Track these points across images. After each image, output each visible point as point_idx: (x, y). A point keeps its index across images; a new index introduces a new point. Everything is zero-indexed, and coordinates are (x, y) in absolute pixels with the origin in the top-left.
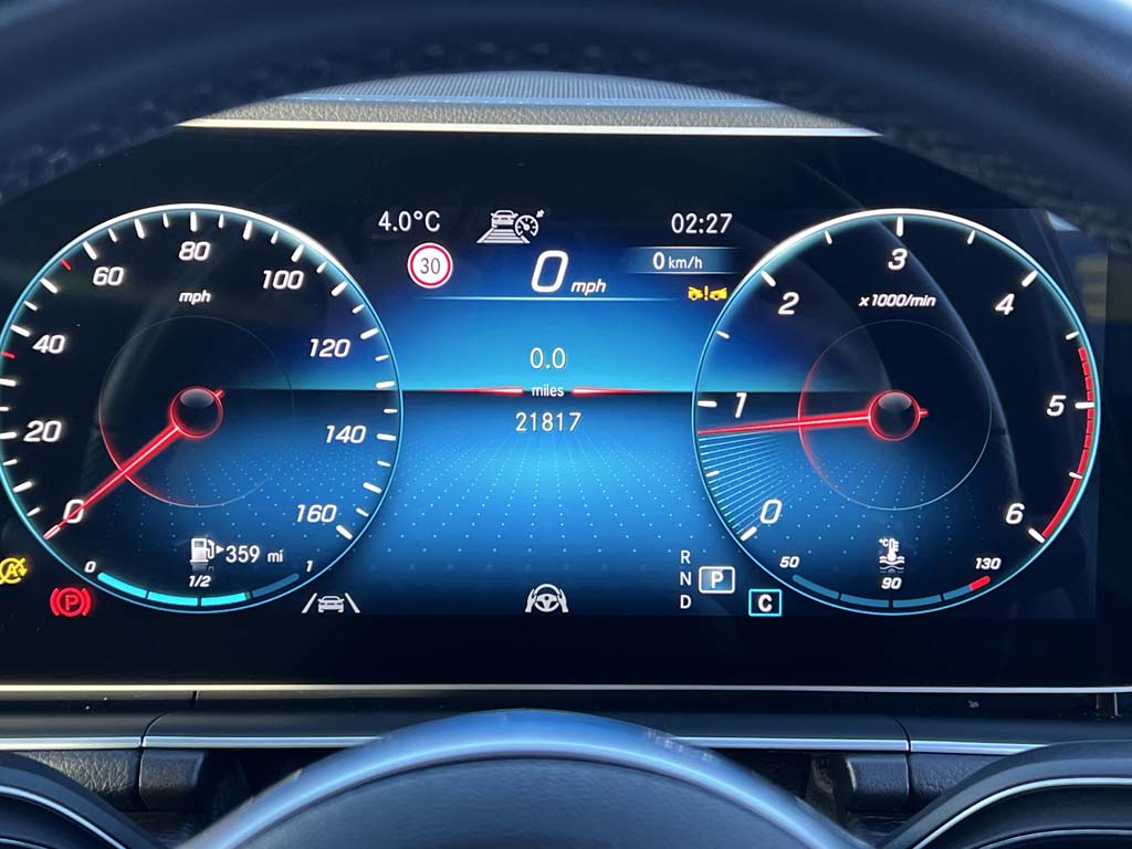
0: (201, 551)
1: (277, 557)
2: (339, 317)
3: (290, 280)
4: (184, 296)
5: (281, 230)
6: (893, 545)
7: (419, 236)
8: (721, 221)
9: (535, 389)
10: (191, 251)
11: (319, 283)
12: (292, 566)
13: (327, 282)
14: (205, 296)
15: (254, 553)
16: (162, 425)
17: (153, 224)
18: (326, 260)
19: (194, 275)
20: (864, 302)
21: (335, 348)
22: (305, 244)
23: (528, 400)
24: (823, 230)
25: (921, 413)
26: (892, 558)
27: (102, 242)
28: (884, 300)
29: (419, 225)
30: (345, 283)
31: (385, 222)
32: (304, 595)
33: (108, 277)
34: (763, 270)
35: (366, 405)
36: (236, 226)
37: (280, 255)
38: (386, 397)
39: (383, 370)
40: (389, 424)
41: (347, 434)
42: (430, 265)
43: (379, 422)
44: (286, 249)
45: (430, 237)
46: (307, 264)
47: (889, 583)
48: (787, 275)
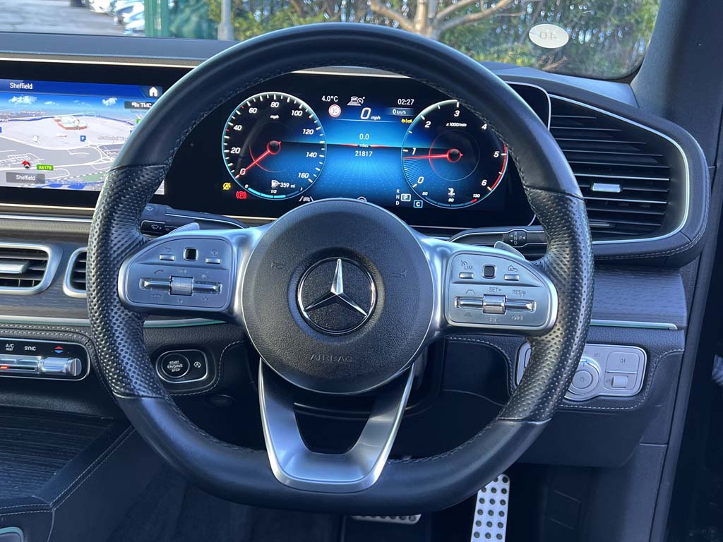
0: (274, 184)
1: (293, 186)
2: (311, 124)
3: (298, 113)
4: (272, 117)
5: (297, 100)
6: (452, 190)
7: (332, 103)
8: (411, 101)
9: (361, 145)
10: (274, 105)
11: (306, 114)
12: (297, 189)
13: (308, 114)
14: (277, 117)
15: (288, 185)
16: (266, 150)
17: (264, 97)
18: (308, 108)
19: (275, 111)
20: (448, 125)
21: (310, 132)
22: (303, 104)
23: (359, 148)
24: (438, 105)
25: (461, 155)
26: (452, 193)
27: (251, 102)
28: (453, 124)
29: (332, 100)
30: (313, 115)
31: (323, 99)
32: (300, 197)
33: (253, 111)
34: (421, 115)
35: (317, 147)
36: (286, 98)
37: (296, 107)
38: (322, 146)
39: (322, 138)
40: (322, 153)
41: (313, 155)
42: (335, 111)
43: (320, 152)
44: (298, 105)
45: (336, 103)
46: (303, 109)
47: (451, 200)
48: (428, 117)
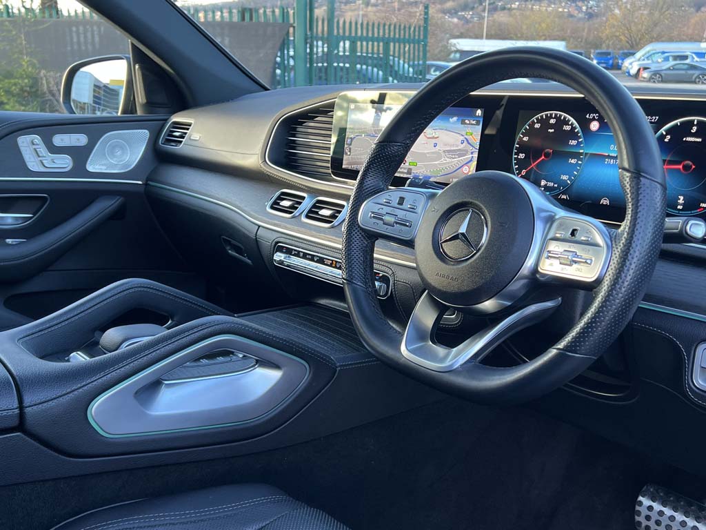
0: (543, 183)
1: (556, 186)
2: (575, 136)
3: (567, 128)
4: (549, 130)
5: (569, 117)
6: (682, 198)
7: (594, 119)
8: (656, 119)
9: (611, 154)
10: (552, 121)
11: (573, 128)
12: (558, 188)
13: (575, 128)
14: (553, 130)
15: (552, 184)
16: (541, 157)
17: (546, 115)
18: (576, 124)
19: (552, 126)
20: (684, 139)
21: (573, 142)
22: (572, 120)
23: (609, 157)
24: (678, 121)
25: (693, 167)
26: (681, 201)
27: (537, 119)
28: (689, 139)
29: (594, 117)
30: (578, 129)
31: (587, 116)
32: (559, 194)
33: (537, 126)
34: (663, 131)
35: (577, 155)
36: (561, 116)
37: (566, 122)
38: (581, 154)
39: (582, 148)
40: (581, 160)
41: (573, 161)
42: (595, 126)
43: (579, 159)
44: (569, 120)
45: (596, 120)
46: (572, 124)
47: (679, 207)
48: (668, 132)
